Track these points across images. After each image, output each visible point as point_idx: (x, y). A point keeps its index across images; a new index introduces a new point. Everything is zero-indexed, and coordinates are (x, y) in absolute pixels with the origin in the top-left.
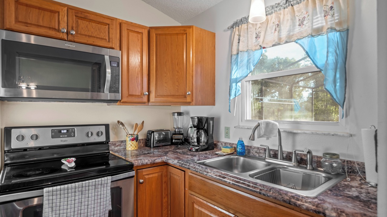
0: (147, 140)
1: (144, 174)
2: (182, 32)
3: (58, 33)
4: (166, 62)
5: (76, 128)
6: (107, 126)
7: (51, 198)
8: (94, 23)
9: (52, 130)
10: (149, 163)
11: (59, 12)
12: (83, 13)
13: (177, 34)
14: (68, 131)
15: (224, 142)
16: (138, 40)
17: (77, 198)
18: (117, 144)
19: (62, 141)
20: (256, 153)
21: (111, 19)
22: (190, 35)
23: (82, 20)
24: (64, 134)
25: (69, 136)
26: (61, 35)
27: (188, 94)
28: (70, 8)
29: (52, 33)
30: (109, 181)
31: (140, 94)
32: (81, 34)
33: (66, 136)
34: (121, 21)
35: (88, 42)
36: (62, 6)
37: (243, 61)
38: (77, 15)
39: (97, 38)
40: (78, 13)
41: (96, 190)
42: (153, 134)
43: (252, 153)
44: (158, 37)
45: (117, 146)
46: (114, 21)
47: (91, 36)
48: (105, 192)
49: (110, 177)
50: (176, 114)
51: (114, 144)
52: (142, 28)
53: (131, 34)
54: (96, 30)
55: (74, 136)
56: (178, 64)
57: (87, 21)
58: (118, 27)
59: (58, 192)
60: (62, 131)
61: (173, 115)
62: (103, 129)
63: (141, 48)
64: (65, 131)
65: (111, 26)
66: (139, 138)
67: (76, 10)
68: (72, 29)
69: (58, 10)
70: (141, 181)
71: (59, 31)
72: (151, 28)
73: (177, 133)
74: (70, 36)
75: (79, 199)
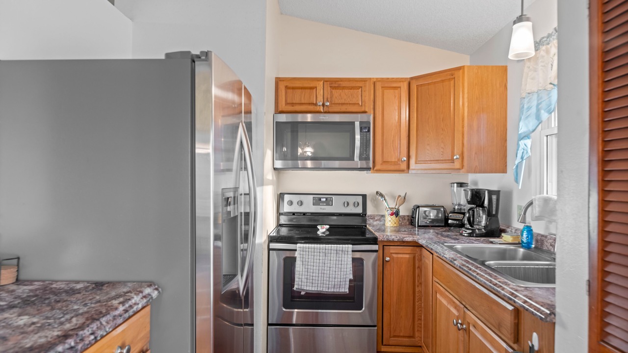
0: (412, 217)
1: (392, 252)
2: (449, 77)
3: (315, 107)
4: (428, 119)
5: (334, 197)
6: (364, 197)
7: (302, 253)
8: (347, 89)
9: (313, 197)
10: (396, 239)
11: (316, 87)
12: (337, 83)
13: (443, 81)
14: (326, 199)
15: (515, 228)
16: (395, 96)
17: (321, 258)
18: (376, 218)
19: (321, 209)
20: (551, 247)
21: (364, 81)
22: (459, 80)
23: (335, 89)
24: (323, 202)
25: (328, 205)
26: (318, 109)
27: (456, 159)
28: (326, 81)
29: (311, 108)
30: (350, 250)
31: (396, 160)
32: (334, 104)
33: (325, 204)
34: (375, 80)
35: (341, 110)
36: (319, 81)
37: (531, 108)
38: (332, 85)
39: (350, 104)
40: (332, 84)
41: (338, 255)
42: (418, 209)
43: (547, 246)
44: (419, 88)
45: (376, 220)
46: (367, 83)
47: (344, 104)
48: (346, 259)
49: (350, 246)
50: (455, 184)
51: (372, 217)
52: (400, 82)
53: (386, 92)
54: (349, 97)
55: (332, 205)
56: (443, 120)
57: (340, 89)
58: (372, 87)
59: (307, 249)
60: (322, 200)
61: (452, 187)
62: (360, 199)
63: (398, 105)
64: (324, 200)
65: (363, 88)
66: (401, 213)
67: (330, 81)
68: (328, 101)
69: (315, 86)
70: (388, 259)
71: (316, 104)
72: (412, 78)
73: (456, 211)
74: (325, 107)
75: (323, 260)
